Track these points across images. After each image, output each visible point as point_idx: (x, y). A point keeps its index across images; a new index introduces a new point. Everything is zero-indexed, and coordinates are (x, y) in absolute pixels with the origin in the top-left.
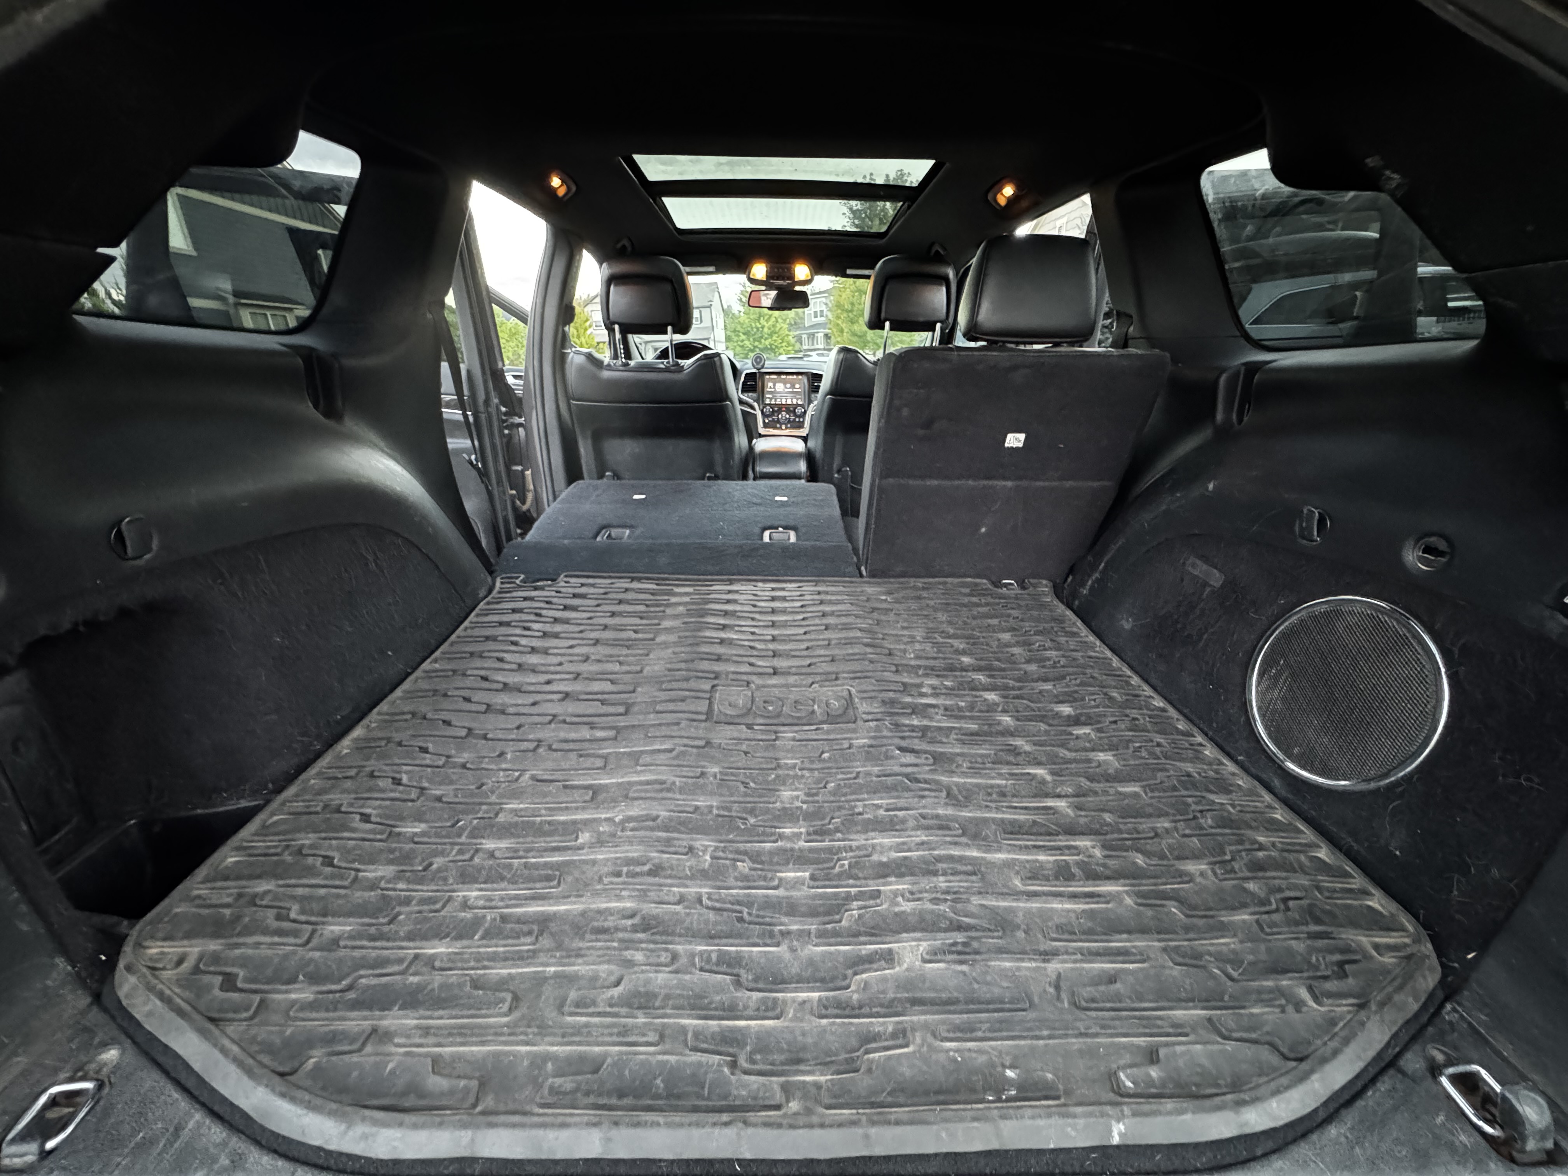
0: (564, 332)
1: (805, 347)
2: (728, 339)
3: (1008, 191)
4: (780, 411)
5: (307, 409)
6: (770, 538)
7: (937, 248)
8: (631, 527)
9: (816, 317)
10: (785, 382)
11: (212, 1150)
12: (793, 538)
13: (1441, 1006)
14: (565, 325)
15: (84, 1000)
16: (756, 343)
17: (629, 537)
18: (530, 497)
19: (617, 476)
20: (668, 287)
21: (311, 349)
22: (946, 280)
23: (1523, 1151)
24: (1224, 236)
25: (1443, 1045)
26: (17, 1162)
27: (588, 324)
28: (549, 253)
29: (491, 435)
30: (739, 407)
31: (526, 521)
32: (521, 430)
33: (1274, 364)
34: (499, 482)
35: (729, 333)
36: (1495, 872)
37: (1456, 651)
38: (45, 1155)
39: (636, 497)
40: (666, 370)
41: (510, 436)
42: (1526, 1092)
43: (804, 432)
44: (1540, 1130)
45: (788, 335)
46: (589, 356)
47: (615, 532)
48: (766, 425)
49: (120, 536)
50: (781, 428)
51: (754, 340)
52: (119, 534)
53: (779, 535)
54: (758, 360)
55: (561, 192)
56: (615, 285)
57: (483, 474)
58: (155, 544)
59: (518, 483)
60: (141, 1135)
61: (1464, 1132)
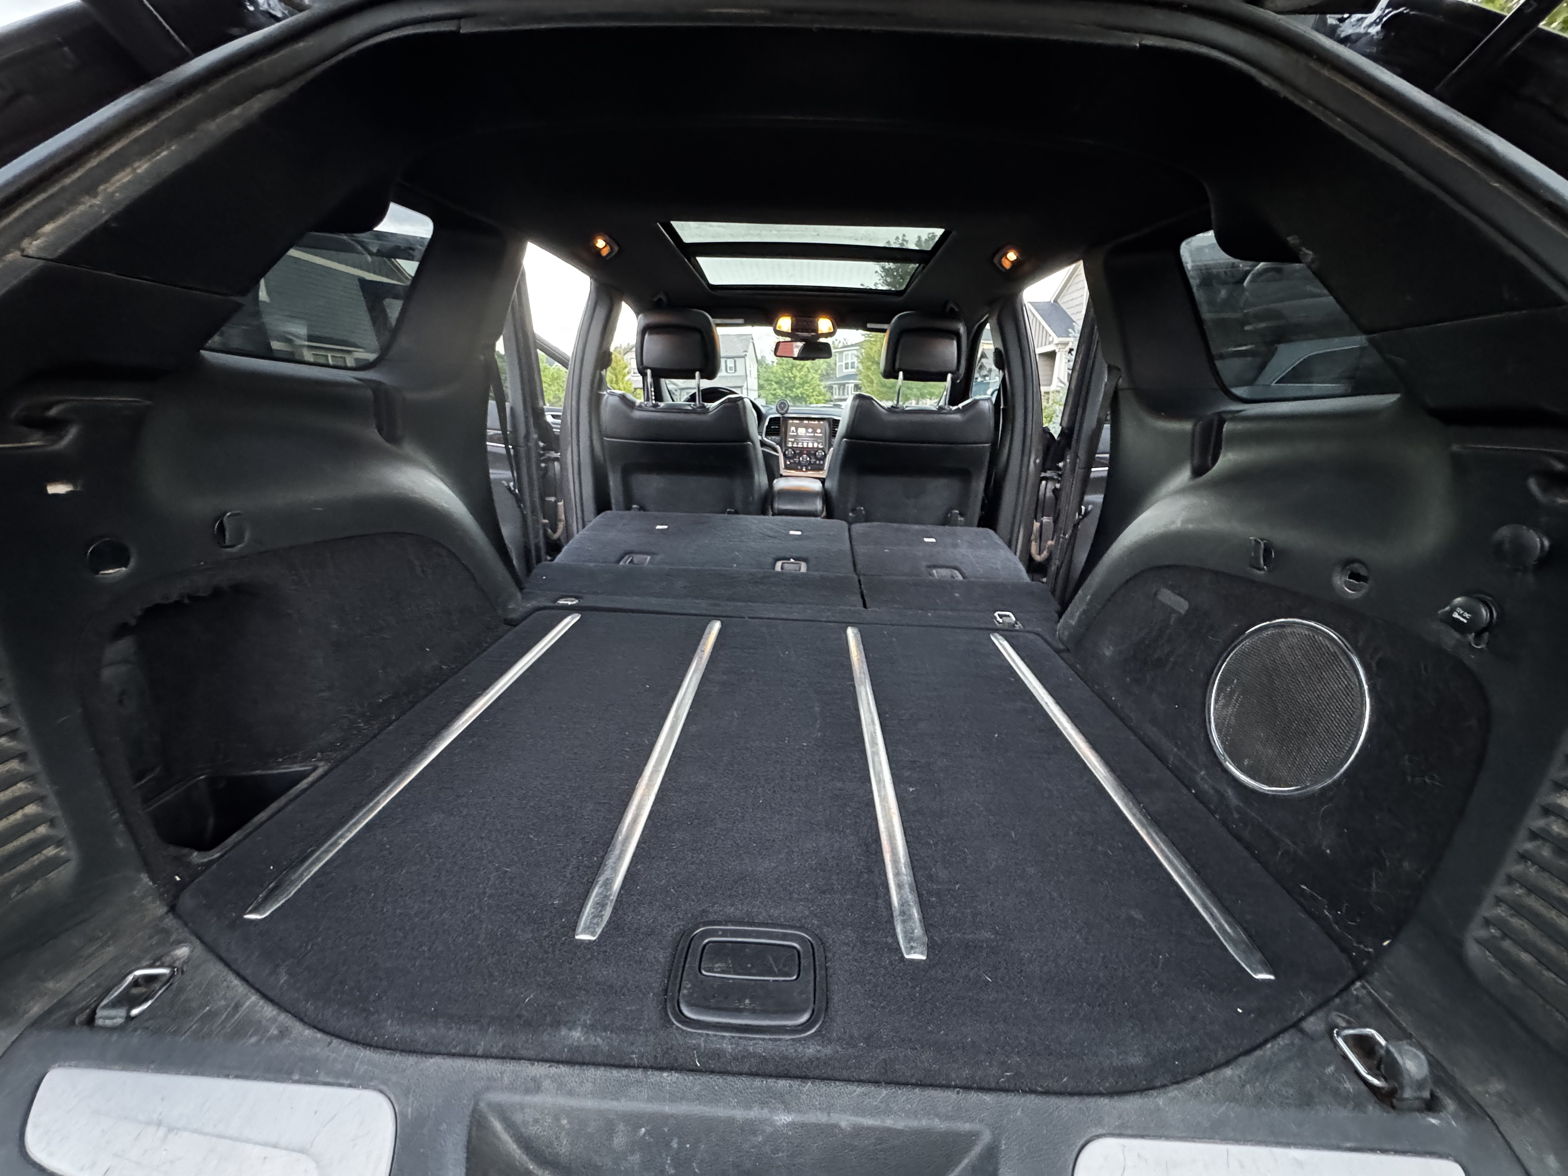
0: (601, 375)
1: (836, 397)
2: (761, 387)
3: (1012, 256)
4: (801, 454)
5: (373, 434)
6: (782, 568)
7: (951, 305)
8: (651, 554)
9: (847, 368)
10: (807, 427)
11: (264, 1022)
12: (803, 568)
13: (1353, 982)
14: (602, 369)
15: (160, 909)
16: (788, 392)
17: (650, 563)
18: (561, 526)
19: (642, 508)
20: (697, 337)
21: (379, 383)
22: (957, 335)
23: (1402, 1100)
24: (1202, 300)
25: (1345, 1014)
26: (108, 1023)
27: (626, 370)
28: (591, 304)
29: (529, 468)
30: (760, 449)
31: (554, 548)
32: (556, 463)
33: (1242, 413)
34: (533, 512)
35: (762, 382)
36: (1406, 865)
37: (1374, 665)
38: (129, 1018)
39: (659, 527)
40: (693, 411)
41: (546, 469)
42: (1407, 1047)
43: (823, 474)
44: (1418, 1081)
45: (819, 385)
46: (623, 397)
47: (637, 558)
48: (787, 467)
49: (222, 528)
50: (801, 470)
51: (786, 388)
52: (221, 524)
53: (791, 566)
54: (782, 406)
55: (605, 253)
56: (650, 334)
57: (519, 499)
58: (247, 536)
59: (551, 513)
60: (208, 1008)
61: (1350, 1080)
